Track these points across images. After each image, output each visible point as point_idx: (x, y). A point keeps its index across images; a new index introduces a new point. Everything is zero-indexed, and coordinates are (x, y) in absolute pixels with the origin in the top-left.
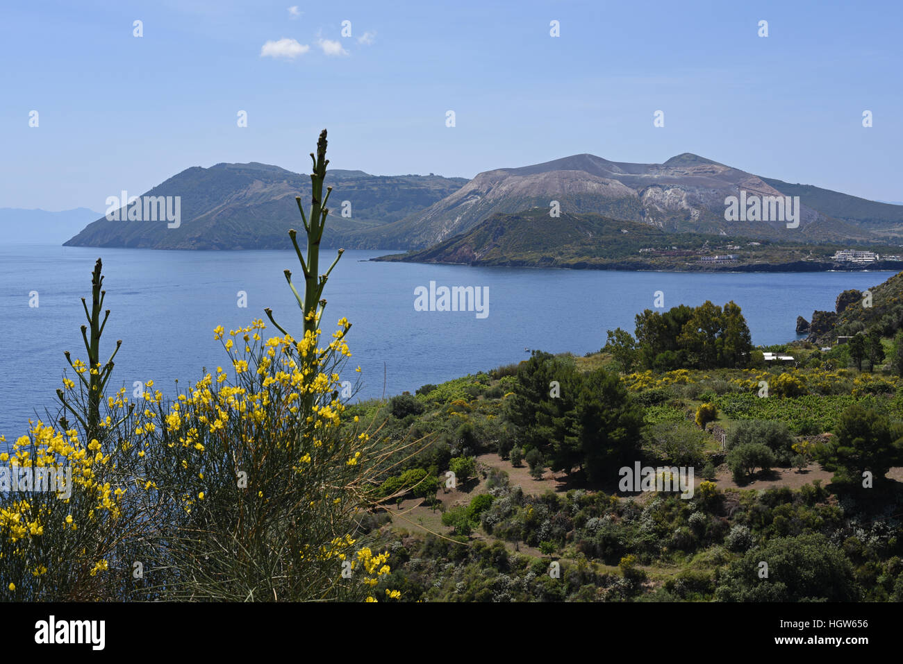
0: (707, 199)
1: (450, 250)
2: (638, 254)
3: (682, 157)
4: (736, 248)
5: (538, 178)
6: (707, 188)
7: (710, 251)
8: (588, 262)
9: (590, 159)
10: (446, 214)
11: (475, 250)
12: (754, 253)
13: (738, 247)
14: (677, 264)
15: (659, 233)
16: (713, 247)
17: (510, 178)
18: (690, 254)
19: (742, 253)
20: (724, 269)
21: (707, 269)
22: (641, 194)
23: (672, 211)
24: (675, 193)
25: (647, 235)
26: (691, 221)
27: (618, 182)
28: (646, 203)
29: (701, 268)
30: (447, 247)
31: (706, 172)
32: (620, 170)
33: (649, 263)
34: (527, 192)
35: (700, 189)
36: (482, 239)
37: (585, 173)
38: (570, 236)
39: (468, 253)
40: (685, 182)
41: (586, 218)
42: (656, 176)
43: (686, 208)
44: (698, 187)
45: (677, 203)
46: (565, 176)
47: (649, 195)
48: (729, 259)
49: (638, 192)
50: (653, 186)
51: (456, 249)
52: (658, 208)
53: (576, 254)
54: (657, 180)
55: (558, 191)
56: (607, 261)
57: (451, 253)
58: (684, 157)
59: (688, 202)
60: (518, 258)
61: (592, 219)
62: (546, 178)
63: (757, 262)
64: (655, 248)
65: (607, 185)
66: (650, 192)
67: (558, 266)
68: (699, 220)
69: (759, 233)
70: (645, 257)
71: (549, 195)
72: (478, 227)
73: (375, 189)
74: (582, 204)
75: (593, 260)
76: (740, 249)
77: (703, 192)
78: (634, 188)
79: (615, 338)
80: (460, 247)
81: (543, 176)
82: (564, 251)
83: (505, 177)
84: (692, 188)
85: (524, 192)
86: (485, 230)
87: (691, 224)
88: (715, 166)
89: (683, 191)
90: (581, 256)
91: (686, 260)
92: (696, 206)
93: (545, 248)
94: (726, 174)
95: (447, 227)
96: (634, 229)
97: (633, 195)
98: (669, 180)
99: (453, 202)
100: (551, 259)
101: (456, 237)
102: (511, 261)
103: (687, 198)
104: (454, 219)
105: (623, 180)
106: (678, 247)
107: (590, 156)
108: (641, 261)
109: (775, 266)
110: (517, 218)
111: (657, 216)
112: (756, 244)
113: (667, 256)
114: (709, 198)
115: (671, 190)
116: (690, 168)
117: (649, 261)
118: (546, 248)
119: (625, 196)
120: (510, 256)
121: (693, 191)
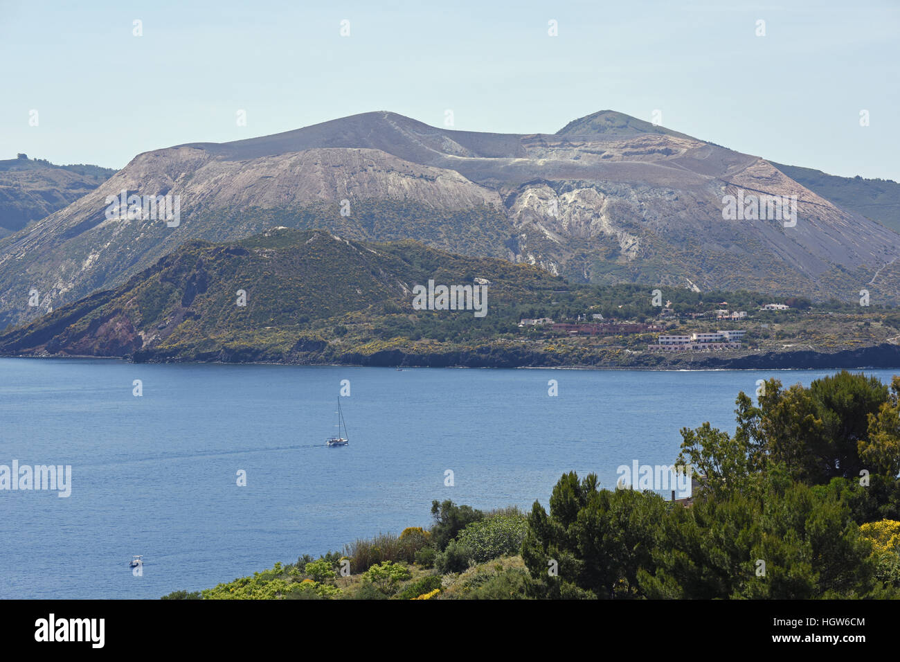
0: (656, 213)
1: (79, 325)
2: (516, 330)
3: (596, 121)
4: (736, 315)
5: (275, 165)
6: (656, 186)
7: (677, 323)
8: (404, 351)
9: (393, 124)
10: (63, 246)
11: (140, 326)
12: (777, 327)
13: (742, 314)
14: (604, 352)
15: (558, 284)
16: (683, 314)
17: (211, 164)
18: (635, 330)
19: (751, 326)
20: (713, 363)
21: (674, 363)
22: (509, 202)
23: (575, 239)
24: (584, 198)
25: (531, 288)
26: (621, 261)
27: (456, 175)
28: (520, 222)
29: (660, 360)
30: (74, 318)
31: (652, 152)
32: (459, 148)
33: (542, 351)
34: (251, 197)
35: (640, 189)
36: (157, 300)
37: (382, 154)
38: (359, 292)
39: (124, 332)
40: (606, 174)
41: (393, 253)
42: (540, 162)
43: (609, 232)
44: (634, 186)
45: (588, 222)
46: (339, 161)
47: (525, 205)
48: (723, 340)
49: (502, 196)
50: (534, 183)
51: (95, 325)
52: (547, 232)
53: (376, 331)
54: (546, 169)
55: (322, 195)
56: (448, 347)
57: (83, 334)
58: (601, 121)
59: (612, 218)
60: (246, 344)
61: (408, 254)
62: (293, 166)
63: (787, 346)
64: (554, 318)
65: (433, 180)
66: (529, 197)
67: (336, 360)
68: (638, 259)
70: (534, 337)
71: (303, 205)
72: (147, 273)
74: (377, 224)
75: (416, 345)
76: (746, 319)
77: (647, 196)
78: (492, 189)
79: (700, 448)
80: (105, 319)
81: (288, 162)
82: (347, 326)
83: (198, 164)
84: (622, 186)
85: (245, 197)
86: (164, 279)
87: (621, 268)
88: (672, 139)
89: (602, 195)
90: (387, 336)
91: (625, 344)
92: (629, 227)
93: (303, 321)
94: (697, 155)
95: (66, 278)
96: (502, 277)
97: (491, 204)
98: (571, 170)
99: (77, 219)
100: (320, 345)
101: (94, 297)
102: (228, 351)
103: (611, 209)
104: (81, 258)
105: (465, 169)
106: (606, 315)
107: (393, 116)
108: (524, 346)
109: (828, 355)
110: (239, 251)
111: (546, 249)
112: (780, 307)
113: (583, 334)
114: (659, 210)
115: (576, 191)
116: (617, 143)
117: (542, 347)
118: (307, 321)
119: (472, 206)
120: (223, 337)
121: (624, 194)
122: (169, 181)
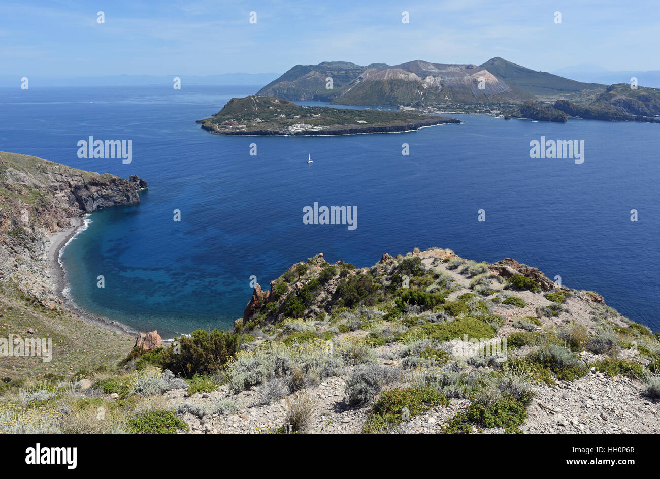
0: (449, 82)
6: (453, 76)
22: (422, 80)
23: (430, 87)
26: (437, 92)
27: (414, 74)
28: (422, 83)
43: (438, 86)
44: (448, 76)
45: (435, 84)
47: (426, 80)
49: (422, 78)
50: (429, 76)
52: (426, 86)
65: (408, 75)
68: (440, 92)
69: (463, 98)
73: (352, 74)
74: (392, 84)
84: (446, 76)
89: (441, 78)
92: (442, 85)
97: (418, 80)
103: (441, 81)
111: (423, 89)
115: (437, 77)
119: (414, 80)
121: (445, 78)
122: (368, 74)
